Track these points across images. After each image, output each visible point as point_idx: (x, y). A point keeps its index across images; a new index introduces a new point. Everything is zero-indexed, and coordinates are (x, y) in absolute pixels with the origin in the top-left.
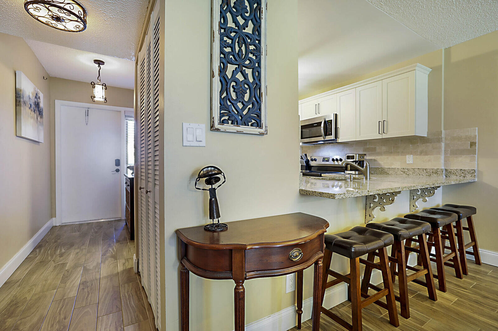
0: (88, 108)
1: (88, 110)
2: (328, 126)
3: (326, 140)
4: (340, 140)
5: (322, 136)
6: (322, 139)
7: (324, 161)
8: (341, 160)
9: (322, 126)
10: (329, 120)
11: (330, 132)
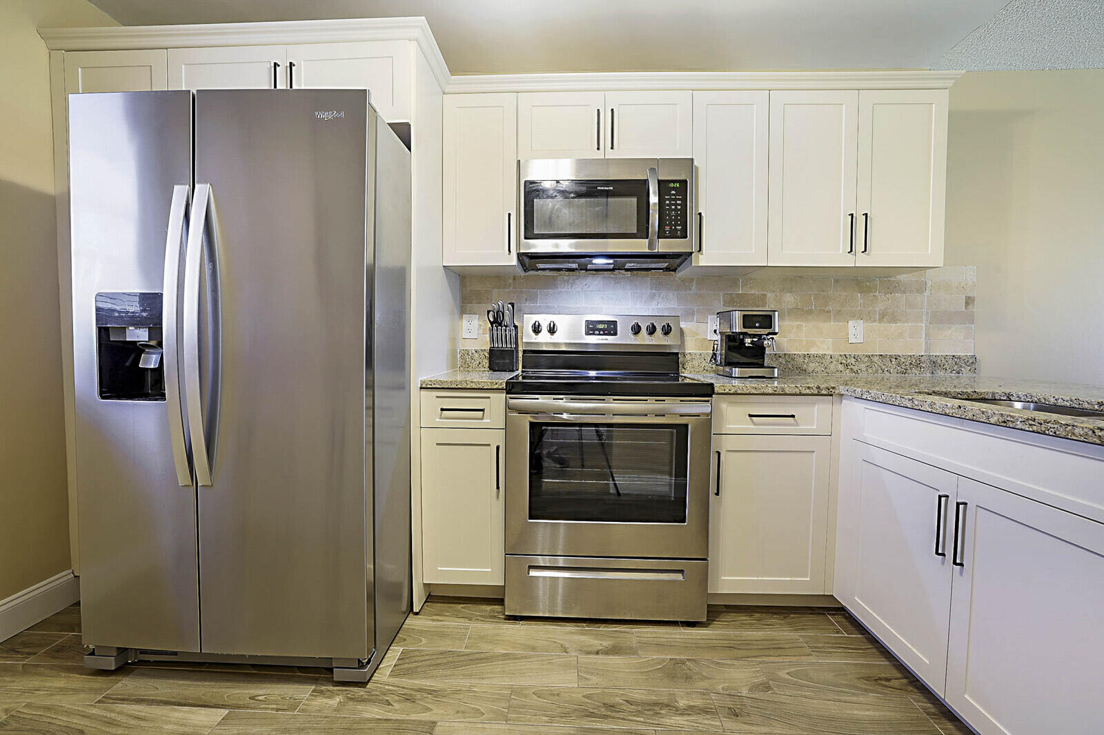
2: (667, 202)
3: (656, 251)
4: (704, 260)
5: (647, 238)
6: (641, 246)
7: (594, 334)
8: (667, 331)
9: (654, 199)
10: (674, 181)
11: (676, 225)
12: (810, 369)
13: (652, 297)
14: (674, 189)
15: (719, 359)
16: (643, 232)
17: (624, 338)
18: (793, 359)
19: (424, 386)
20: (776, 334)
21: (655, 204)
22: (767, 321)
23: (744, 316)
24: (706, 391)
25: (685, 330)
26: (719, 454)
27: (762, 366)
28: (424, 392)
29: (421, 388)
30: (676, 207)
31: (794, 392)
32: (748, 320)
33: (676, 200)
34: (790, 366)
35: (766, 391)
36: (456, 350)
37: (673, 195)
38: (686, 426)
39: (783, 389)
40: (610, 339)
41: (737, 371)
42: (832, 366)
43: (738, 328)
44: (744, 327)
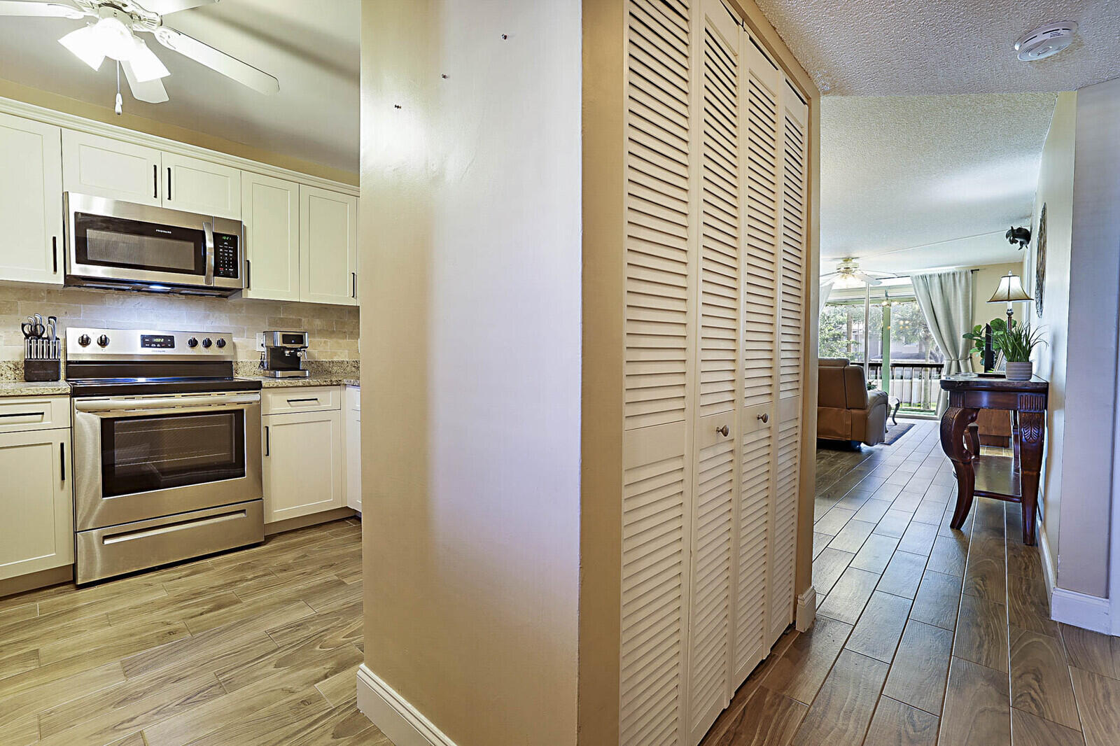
2: (221, 250)
3: (212, 285)
4: (251, 294)
5: (204, 274)
6: (200, 280)
7: (150, 347)
8: (221, 344)
9: (210, 244)
10: (226, 235)
11: (229, 268)
12: (334, 371)
13: (207, 317)
14: (226, 241)
15: (266, 365)
16: (200, 269)
17: (181, 350)
18: (322, 364)
20: (306, 347)
21: (210, 249)
22: (300, 339)
23: (283, 335)
24: (256, 386)
25: (237, 344)
26: (267, 428)
27: (298, 369)
30: (228, 255)
31: (316, 384)
32: (286, 338)
33: (228, 249)
34: (320, 369)
35: (298, 384)
37: (226, 245)
38: (242, 410)
39: (309, 383)
40: (168, 351)
41: (279, 374)
42: (348, 369)
43: (279, 343)
44: (283, 343)
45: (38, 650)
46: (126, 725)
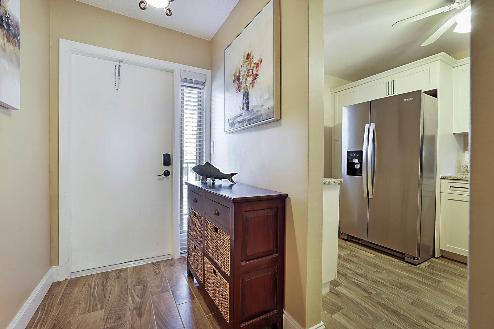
0: (121, 61)
1: (119, 66)
19: (442, 178)
28: (442, 180)
29: (441, 179)
36: (460, 166)
45: (442, 282)
46: (430, 323)
